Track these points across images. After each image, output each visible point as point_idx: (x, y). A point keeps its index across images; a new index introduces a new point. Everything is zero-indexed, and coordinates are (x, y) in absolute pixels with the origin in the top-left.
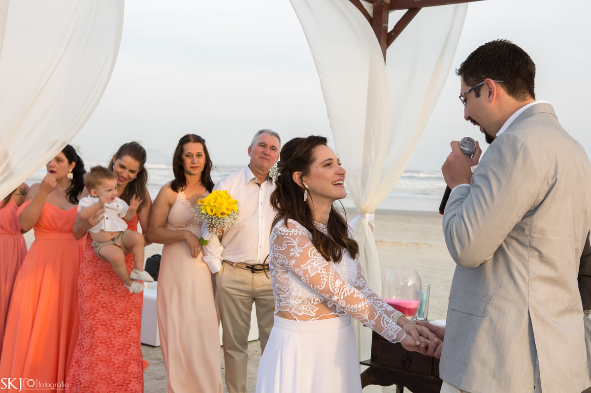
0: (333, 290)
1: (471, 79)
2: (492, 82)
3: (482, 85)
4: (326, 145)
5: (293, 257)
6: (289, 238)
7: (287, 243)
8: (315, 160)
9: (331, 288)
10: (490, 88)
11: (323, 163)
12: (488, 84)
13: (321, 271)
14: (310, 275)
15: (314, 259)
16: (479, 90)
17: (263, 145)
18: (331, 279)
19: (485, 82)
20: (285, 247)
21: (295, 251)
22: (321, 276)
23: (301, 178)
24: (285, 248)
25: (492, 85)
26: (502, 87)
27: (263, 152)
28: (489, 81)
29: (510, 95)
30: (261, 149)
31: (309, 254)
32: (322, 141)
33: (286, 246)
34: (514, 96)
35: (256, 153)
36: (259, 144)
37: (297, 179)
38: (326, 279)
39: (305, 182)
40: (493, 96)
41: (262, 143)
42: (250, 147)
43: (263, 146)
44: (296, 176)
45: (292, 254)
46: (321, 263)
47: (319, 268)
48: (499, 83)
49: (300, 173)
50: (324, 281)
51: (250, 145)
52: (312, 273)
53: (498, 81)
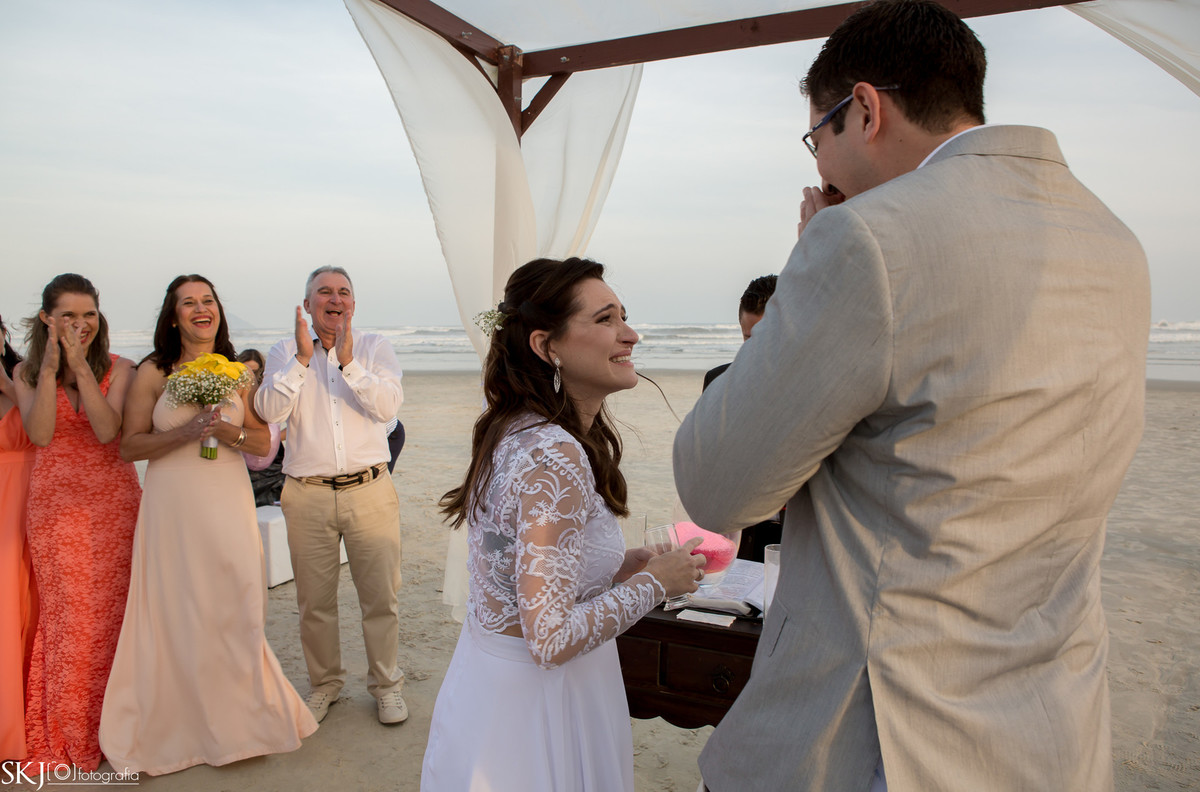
0: (540, 627)
1: (826, 94)
2: (870, 91)
3: (849, 103)
4: (602, 279)
5: (531, 518)
6: (554, 476)
7: (546, 486)
8: (580, 310)
9: (538, 621)
10: (866, 107)
11: (597, 313)
12: (861, 99)
13: (552, 581)
14: (527, 570)
15: (560, 552)
16: (843, 117)
17: (326, 291)
18: (553, 606)
19: (853, 95)
20: (535, 489)
21: (545, 510)
22: (544, 588)
23: (546, 344)
24: (535, 492)
25: (870, 98)
26: (895, 101)
27: (329, 301)
28: (861, 87)
29: (911, 120)
30: (324, 299)
31: (561, 537)
32: (594, 270)
33: (538, 490)
34: (921, 123)
35: (318, 305)
36: (319, 290)
37: (538, 345)
38: (544, 599)
39: (554, 352)
40: (872, 126)
41: (323, 289)
42: (305, 301)
43: (325, 293)
44: (536, 340)
45: (534, 512)
46: (566, 568)
47: (556, 573)
48: (887, 91)
49: (546, 334)
50: (539, 600)
51: (304, 297)
52: (536, 570)
53: (885, 88)
